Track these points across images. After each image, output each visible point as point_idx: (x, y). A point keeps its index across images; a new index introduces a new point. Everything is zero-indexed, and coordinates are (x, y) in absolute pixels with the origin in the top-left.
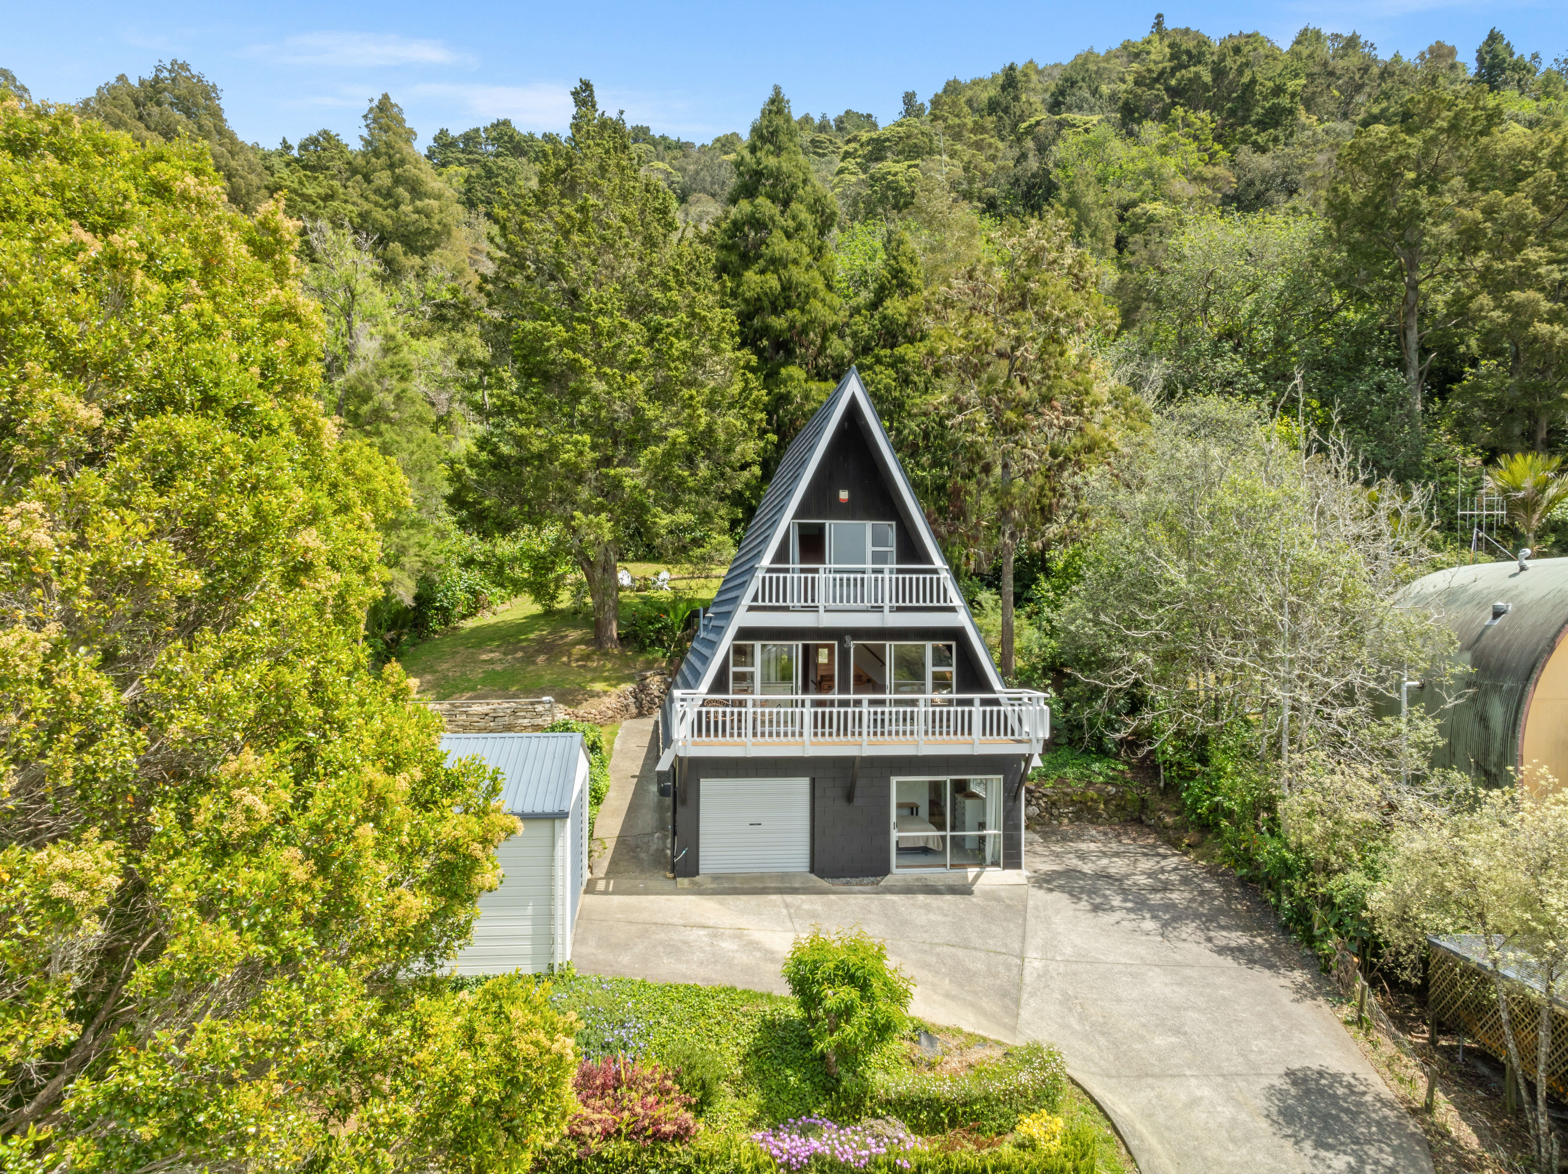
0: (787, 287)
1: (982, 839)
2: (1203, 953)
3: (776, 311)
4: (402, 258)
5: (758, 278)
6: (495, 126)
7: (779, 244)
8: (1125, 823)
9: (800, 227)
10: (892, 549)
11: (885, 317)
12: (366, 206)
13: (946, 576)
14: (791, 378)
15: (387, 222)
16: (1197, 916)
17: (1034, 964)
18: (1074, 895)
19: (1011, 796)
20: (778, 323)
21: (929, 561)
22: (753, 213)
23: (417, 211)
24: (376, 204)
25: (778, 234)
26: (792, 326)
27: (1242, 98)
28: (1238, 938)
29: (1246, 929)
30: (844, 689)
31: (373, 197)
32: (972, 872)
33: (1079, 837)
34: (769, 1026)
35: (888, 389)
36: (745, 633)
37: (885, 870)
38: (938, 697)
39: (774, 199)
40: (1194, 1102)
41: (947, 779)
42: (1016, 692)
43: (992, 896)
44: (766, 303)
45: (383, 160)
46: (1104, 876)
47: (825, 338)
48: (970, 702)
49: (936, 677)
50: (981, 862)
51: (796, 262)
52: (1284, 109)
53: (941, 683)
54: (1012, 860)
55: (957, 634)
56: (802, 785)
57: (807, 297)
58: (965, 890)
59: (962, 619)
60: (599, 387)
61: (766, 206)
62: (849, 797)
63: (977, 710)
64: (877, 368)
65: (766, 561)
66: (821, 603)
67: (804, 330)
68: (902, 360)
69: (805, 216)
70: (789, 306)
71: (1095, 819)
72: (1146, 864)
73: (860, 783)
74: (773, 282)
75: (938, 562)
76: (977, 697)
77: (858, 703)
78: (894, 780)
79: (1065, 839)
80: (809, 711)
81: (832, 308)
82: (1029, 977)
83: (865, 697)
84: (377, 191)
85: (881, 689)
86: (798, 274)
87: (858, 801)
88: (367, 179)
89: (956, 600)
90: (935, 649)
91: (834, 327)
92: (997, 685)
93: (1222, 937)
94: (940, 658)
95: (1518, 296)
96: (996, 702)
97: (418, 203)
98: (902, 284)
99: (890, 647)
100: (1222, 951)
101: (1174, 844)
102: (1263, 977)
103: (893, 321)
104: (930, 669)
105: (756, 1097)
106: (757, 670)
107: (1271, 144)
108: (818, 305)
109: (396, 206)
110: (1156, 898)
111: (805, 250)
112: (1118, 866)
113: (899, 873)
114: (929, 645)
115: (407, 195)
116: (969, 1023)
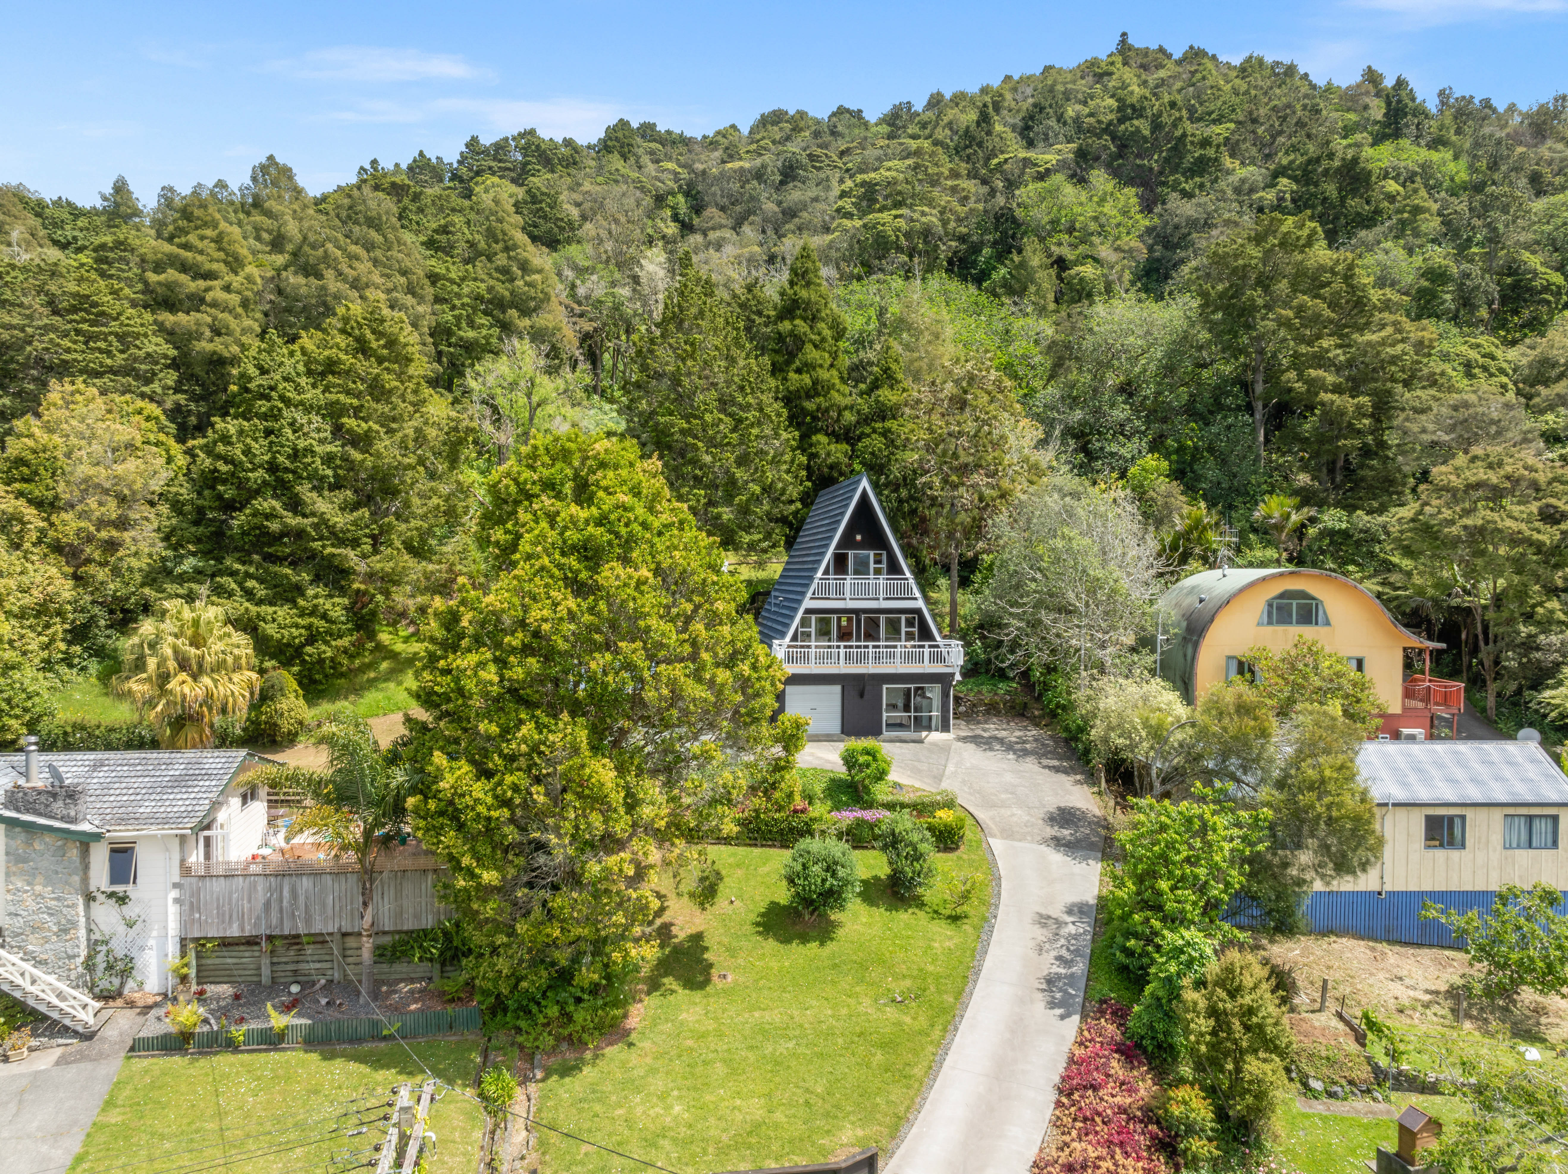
0: (815, 382)
1: (930, 718)
2: (1036, 768)
3: (809, 397)
4: (517, 321)
5: (796, 376)
6: (522, 135)
7: (811, 354)
8: (1014, 717)
9: (823, 340)
10: (884, 566)
11: (877, 401)
12: (492, 282)
13: (912, 581)
14: (819, 443)
15: (507, 294)
16: (1037, 753)
17: (951, 768)
18: (978, 744)
19: (945, 695)
20: (810, 405)
21: (903, 574)
22: (792, 331)
23: (528, 284)
24: (498, 280)
25: (808, 347)
26: (819, 409)
27: (1175, 148)
28: (1056, 763)
29: (1060, 759)
30: (858, 639)
31: (495, 275)
32: (924, 734)
33: (986, 722)
34: (833, 780)
35: (880, 450)
36: (808, 611)
37: (880, 733)
38: (909, 644)
39: (805, 319)
40: (1013, 815)
41: (912, 686)
42: (947, 641)
43: (934, 744)
44: (803, 394)
45: (501, 245)
46: (996, 738)
47: (839, 414)
48: (923, 647)
49: (907, 633)
50: (929, 728)
51: (821, 366)
52: (1210, 159)
53: (910, 636)
54: (945, 728)
55: (918, 611)
56: (837, 689)
57: (829, 389)
58: (920, 741)
59: (920, 604)
60: (708, 459)
61: (802, 326)
62: (862, 695)
63: (927, 650)
64: (874, 436)
65: (819, 574)
66: (848, 595)
67: (827, 410)
68: (889, 430)
69: (827, 333)
70: (818, 394)
71: (998, 714)
72: (1018, 733)
73: (867, 688)
74: (807, 379)
75: (908, 574)
76: (927, 644)
77: (866, 647)
78: (885, 687)
79: (979, 723)
80: (842, 651)
81: (844, 395)
82: (947, 772)
83: (871, 644)
84: (497, 269)
85: (878, 640)
86: (824, 375)
87: (866, 697)
88: (489, 259)
89: (917, 594)
90: (907, 620)
91: (846, 408)
92: (938, 638)
93: (1045, 762)
94: (910, 623)
95: (1313, 373)
96: (938, 646)
97: (527, 278)
98: (890, 377)
99: (882, 617)
100: (1044, 767)
101: (1037, 725)
102: (1062, 777)
103: (883, 405)
104: (904, 629)
105: (829, 803)
106: (813, 630)
107: (1197, 192)
108: (836, 395)
109: (512, 280)
110: (1018, 746)
111: (827, 355)
112: (1003, 734)
113: (886, 734)
114: (903, 617)
115: (519, 273)
116: (918, 784)
